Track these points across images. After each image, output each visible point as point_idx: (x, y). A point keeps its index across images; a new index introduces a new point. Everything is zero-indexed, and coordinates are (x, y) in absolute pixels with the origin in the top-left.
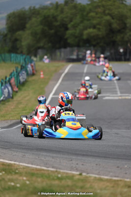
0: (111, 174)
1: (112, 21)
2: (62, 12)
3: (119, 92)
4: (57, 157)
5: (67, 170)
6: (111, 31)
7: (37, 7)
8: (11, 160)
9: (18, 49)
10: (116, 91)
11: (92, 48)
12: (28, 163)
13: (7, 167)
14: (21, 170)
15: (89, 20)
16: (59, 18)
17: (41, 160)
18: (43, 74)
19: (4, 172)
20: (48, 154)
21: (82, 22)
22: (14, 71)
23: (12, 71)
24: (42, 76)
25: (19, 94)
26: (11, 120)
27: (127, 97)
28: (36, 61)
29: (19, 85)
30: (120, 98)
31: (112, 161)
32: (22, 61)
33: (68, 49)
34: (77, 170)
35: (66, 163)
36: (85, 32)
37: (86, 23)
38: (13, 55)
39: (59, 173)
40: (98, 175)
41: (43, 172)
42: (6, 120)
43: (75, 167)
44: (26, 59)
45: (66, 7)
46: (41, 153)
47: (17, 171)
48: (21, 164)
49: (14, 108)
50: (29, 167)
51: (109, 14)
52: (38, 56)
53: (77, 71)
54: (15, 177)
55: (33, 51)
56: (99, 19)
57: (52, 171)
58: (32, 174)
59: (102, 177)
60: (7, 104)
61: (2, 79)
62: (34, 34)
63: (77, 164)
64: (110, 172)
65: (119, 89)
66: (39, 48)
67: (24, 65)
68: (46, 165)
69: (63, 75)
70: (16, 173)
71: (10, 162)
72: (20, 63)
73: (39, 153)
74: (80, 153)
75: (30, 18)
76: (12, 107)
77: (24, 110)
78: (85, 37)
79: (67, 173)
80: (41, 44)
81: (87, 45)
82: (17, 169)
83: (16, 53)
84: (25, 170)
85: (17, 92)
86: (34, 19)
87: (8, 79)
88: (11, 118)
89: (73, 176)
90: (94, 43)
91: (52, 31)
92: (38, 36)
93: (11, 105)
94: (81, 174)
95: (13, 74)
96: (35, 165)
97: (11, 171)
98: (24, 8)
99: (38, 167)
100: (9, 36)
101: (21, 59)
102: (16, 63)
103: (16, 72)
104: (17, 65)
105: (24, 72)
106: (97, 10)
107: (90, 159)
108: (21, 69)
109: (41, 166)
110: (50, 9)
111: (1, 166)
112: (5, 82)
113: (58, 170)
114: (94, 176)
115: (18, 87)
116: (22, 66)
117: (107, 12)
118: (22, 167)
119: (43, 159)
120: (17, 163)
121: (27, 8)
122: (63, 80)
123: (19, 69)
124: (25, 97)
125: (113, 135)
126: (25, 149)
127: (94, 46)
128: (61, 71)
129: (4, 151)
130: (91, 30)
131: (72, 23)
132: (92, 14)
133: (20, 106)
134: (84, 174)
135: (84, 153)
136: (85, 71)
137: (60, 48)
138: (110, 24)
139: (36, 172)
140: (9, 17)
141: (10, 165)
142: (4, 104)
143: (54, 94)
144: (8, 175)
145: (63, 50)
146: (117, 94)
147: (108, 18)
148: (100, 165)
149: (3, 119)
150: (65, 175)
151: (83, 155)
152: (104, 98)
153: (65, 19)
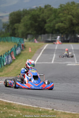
0: (71, 110)
1: (73, 18)
2: (43, 12)
3: (76, 61)
4: (39, 99)
5: (44, 107)
6: (72, 25)
7: (28, 9)
8: (11, 101)
9: (16, 34)
10: (75, 61)
11: (60, 34)
12: (21, 103)
13: (9, 105)
14: (17, 106)
15: (59, 18)
16: (41, 16)
17: (29, 101)
18: (31, 50)
19: (7, 108)
20: (33, 98)
21: (55, 19)
22: (13, 47)
23: (12, 47)
24: (30, 51)
25: (16, 61)
26: (11, 77)
28: (27, 42)
29: (16, 56)
30: (77, 65)
31: (72, 102)
32: (18, 41)
33: (46, 35)
34: (51, 107)
35: (44, 103)
36: (57, 25)
37: (57, 19)
38: (13, 38)
39: (40, 109)
40: (63, 110)
41: (30, 108)
42: (8, 77)
43: (49, 106)
44: (21, 41)
45: (45, 10)
46: (29, 97)
47: (14, 107)
48: (17, 103)
49: (13, 70)
50: (21, 105)
51: (71, 15)
52: (28, 39)
53: (51, 48)
54: (13, 111)
55: (25, 36)
56: (65, 17)
57: (35, 108)
58: (23, 109)
59: (66, 112)
60: (8, 67)
61: (6, 52)
62: (26, 26)
63: (51, 104)
64: (70, 109)
65: (77, 59)
66: (29, 34)
67: (19, 44)
68: (32, 104)
69: (43, 50)
70: (14, 109)
71: (10, 102)
72: (17, 42)
73: (28, 96)
74: (53, 97)
75: (23, 16)
76: (12, 69)
77: (19, 71)
78: (56, 28)
79: (44, 109)
80: (30, 32)
81: (58, 33)
82: (14, 106)
83: (15, 36)
84: (19, 107)
85: (15, 60)
86: (26, 17)
87: (9, 52)
88: (11, 76)
89: (48, 111)
90: (62, 31)
91: (37, 24)
92: (28, 27)
93: (11, 68)
94: (53, 110)
95: (12, 49)
96: (25, 104)
97: (11, 107)
98: (20, 10)
99: (27, 105)
100: (11, 26)
101: (17, 40)
102: (14, 43)
103: (15, 48)
104: (15, 44)
105: (19, 48)
106: (64, 12)
107: (59, 101)
108: (18, 46)
109: (29, 105)
110: (36, 11)
111: (5, 104)
112: (8, 54)
113: (39, 107)
114: (61, 111)
115: (15, 57)
116: (18, 44)
117: (70, 13)
118: (17, 105)
119: (30, 100)
120: (15, 103)
121: (22, 10)
122: (42, 53)
123: (16, 46)
124: (20, 63)
125: (72, 87)
126: (19, 94)
127: (62, 33)
128: (41, 48)
129: (7, 95)
130: (60, 24)
131: (49, 19)
132: (61, 14)
133: (16, 69)
134: (55, 110)
135: (55, 97)
136: (56, 48)
137: (41, 34)
138: (72, 20)
139: (26, 108)
140: (11, 15)
141: (10, 104)
142: (7, 67)
143: (37, 62)
144: (9, 109)
145: (43, 35)
146: (75, 62)
147: (70, 16)
148: (64, 105)
149: (6, 76)
150: (43, 110)
151: (55, 99)
152: (67, 65)
153: (45, 17)
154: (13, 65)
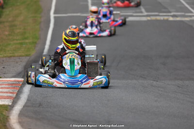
27: (158, 18)
30: (149, 18)
154: (4, 22)
